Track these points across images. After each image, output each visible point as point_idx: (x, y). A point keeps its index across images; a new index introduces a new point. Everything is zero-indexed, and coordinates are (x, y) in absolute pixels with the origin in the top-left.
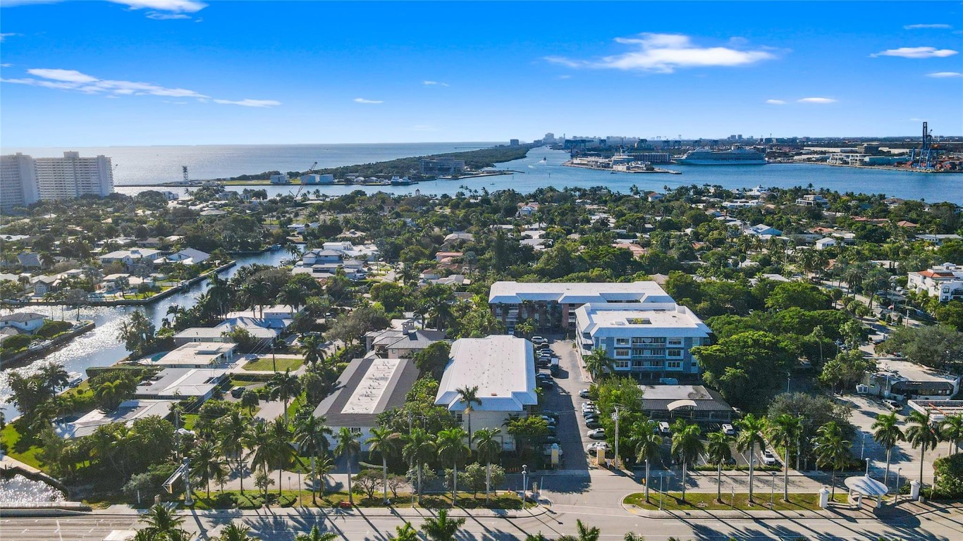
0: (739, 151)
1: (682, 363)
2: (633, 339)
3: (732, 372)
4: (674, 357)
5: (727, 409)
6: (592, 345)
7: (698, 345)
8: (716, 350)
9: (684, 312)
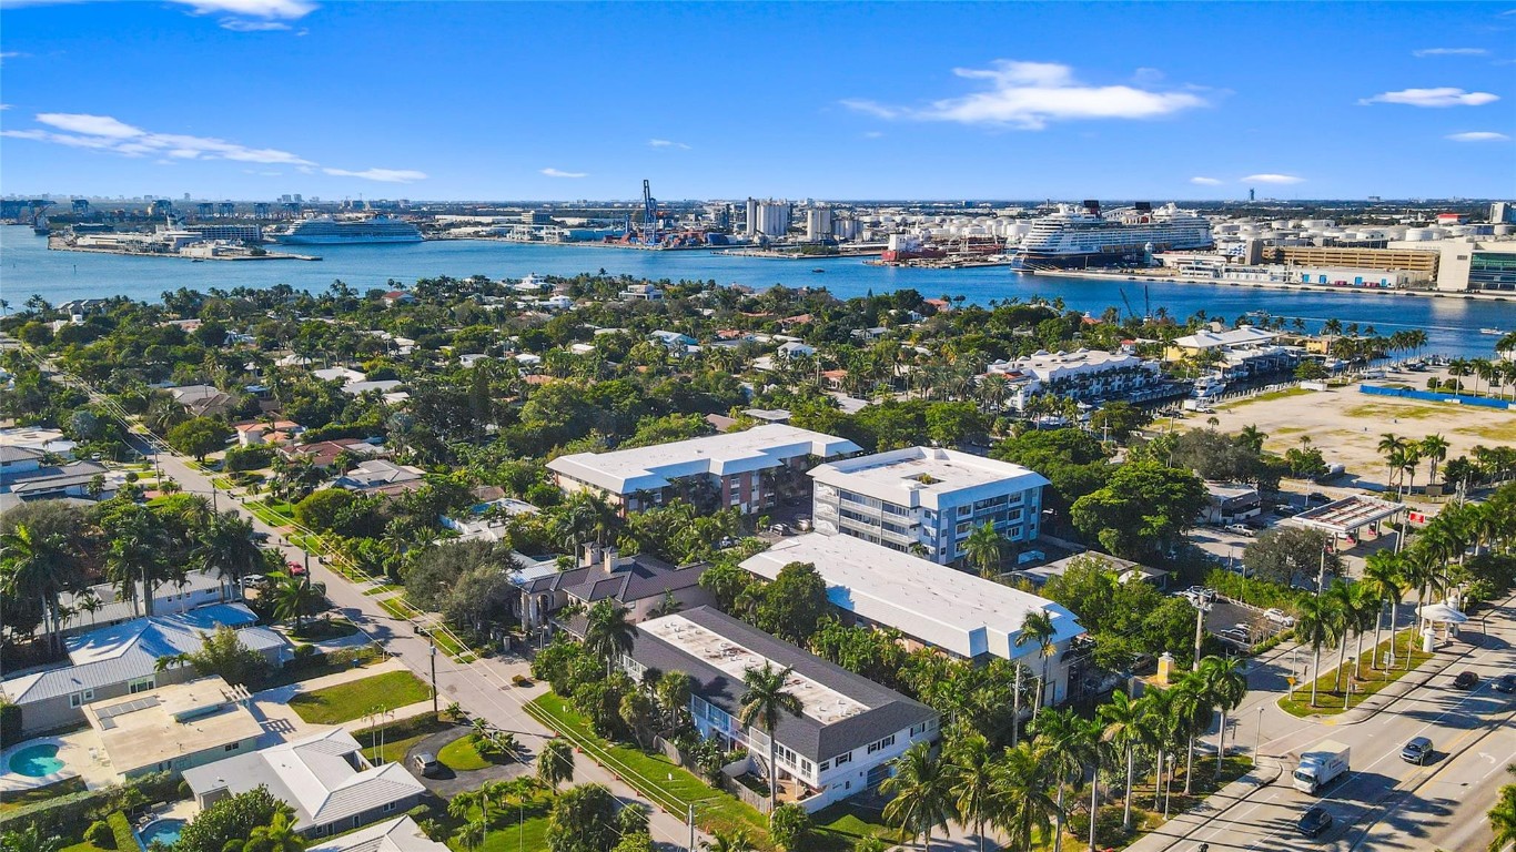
0: (378, 221)
1: (1021, 528)
2: (975, 503)
3: (1160, 521)
4: (1014, 522)
5: (1163, 572)
6: (920, 525)
7: (1037, 498)
8: (1112, 497)
9: (943, 457)
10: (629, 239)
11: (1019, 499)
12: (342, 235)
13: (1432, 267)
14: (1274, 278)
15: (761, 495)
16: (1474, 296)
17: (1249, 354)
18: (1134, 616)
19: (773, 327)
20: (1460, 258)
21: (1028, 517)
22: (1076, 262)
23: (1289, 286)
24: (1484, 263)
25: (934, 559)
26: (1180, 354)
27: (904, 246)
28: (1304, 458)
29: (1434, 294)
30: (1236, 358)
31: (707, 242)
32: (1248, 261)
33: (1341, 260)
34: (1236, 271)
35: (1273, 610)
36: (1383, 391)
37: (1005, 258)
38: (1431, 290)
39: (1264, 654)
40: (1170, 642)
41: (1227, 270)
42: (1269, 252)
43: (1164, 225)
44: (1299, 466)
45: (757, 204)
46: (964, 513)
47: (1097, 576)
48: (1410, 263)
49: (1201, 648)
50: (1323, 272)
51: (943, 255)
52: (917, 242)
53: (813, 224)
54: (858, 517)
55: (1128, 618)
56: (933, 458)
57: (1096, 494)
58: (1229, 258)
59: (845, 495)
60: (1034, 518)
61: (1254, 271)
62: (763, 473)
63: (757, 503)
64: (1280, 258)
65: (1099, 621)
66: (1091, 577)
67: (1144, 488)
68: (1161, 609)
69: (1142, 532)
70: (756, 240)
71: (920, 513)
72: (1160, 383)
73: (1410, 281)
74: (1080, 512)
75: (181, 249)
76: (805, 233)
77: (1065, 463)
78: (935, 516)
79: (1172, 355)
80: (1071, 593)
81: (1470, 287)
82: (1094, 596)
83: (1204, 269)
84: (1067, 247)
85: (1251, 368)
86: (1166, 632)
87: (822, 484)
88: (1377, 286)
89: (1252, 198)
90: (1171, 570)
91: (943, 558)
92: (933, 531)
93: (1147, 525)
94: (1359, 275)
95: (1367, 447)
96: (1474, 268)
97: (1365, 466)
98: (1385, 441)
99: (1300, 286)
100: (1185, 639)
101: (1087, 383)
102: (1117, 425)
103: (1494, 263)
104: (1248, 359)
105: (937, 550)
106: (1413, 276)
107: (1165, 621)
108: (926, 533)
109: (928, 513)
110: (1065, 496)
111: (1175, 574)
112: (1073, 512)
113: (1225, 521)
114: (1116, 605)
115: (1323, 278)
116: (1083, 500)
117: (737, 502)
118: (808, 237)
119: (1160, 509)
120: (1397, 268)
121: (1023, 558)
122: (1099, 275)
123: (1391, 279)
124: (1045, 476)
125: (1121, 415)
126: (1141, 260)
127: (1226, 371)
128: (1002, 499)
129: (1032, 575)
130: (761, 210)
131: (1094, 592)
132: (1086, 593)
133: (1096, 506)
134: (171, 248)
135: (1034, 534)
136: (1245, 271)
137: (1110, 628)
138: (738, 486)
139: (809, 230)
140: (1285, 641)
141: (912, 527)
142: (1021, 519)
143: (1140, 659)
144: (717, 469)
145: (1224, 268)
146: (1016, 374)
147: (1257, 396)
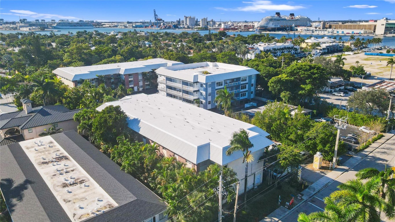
1: (247, 93)
2: (225, 80)
3: (308, 87)
4: (244, 90)
5: (311, 111)
6: (198, 91)
7: (254, 79)
8: (287, 77)
9: (216, 66)
10: (151, 27)
11: (246, 80)
12: (70, 26)
13: (373, 29)
14: (329, 32)
15: (144, 83)
16: (386, 35)
17: (328, 45)
18: (299, 132)
19: (179, 41)
20: (382, 25)
21: (250, 88)
22: (274, 30)
23: (333, 34)
24: (389, 26)
25: (205, 107)
26: (306, 44)
27: (226, 27)
28: (357, 69)
29: (375, 35)
30: (324, 46)
31: (172, 27)
32: (321, 28)
33: (348, 27)
34: (318, 31)
35: (364, 127)
36: (372, 55)
37: (254, 30)
38: (374, 34)
39: (366, 150)
40: (320, 147)
41: (316, 31)
42: (327, 25)
43: (298, 20)
44: (355, 72)
45: (187, 17)
46: (219, 85)
47: (280, 112)
48: (367, 28)
49: (338, 150)
50: (343, 30)
51: (237, 29)
52: (229, 25)
53: (202, 23)
54: (174, 89)
55: (296, 133)
56: (212, 66)
57: (280, 76)
58: (316, 28)
59: (169, 79)
60: (253, 89)
61: (323, 31)
62: (144, 74)
63: (142, 87)
64: (330, 27)
65: (281, 135)
66: (277, 113)
67: (300, 73)
68: (314, 129)
69: (300, 92)
70: (186, 27)
71: (199, 85)
72: (300, 53)
73: (367, 32)
74: (272, 84)
75: (20, 28)
76: (200, 25)
77: (267, 66)
78: (205, 86)
79: (303, 45)
80: (267, 120)
81: (385, 33)
82: (278, 122)
83: (309, 30)
84: (271, 25)
85: (328, 49)
86: (318, 141)
87: (161, 75)
88: (358, 34)
89: (319, 20)
90: (313, 109)
91: (209, 106)
92: (204, 93)
93: (303, 89)
94: (353, 31)
95: (374, 68)
96: (386, 27)
97: (377, 73)
98: (390, 61)
99: (336, 34)
100: (328, 145)
101: (276, 52)
102: (287, 61)
103: (392, 26)
104: (327, 46)
105: (206, 102)
106: (368, 31)
107: (317, 136)
108: (201, 94)
109: (202, 85)
110: (266, 79)
111: (315, 111)
112: (269, 84)
113: (331, 91)
114: (289, 126)
115: (343, 32)
116: (274, 79)
117: (132, 86)
118: (201, 26)
119: (307, 81)
120: (364, 29)
121: (247, 105)
122: (280, 32)
123: (362, 32)
124: (258, 71)
125: (288, 57)
126: (292, 29)
127: (320, 50)
128: (238, 79)
129: (249, 112)
130: (188, 19)
131: (278, 120)
132: (275, 120)
133: (279, 81)
134: (18, 29)
135: (252, 96)
136: (321, 31)
137: (287, 138)
138: (132, 79)
139: (201, 25)
140: (373, 142)
141: (194, 91)
142: (247, 89)
143: (304, 155)
144: (122, 72)
145: (315, 30)
146: (252, 48)
147: (332, 56)
